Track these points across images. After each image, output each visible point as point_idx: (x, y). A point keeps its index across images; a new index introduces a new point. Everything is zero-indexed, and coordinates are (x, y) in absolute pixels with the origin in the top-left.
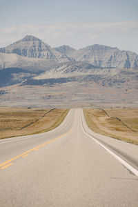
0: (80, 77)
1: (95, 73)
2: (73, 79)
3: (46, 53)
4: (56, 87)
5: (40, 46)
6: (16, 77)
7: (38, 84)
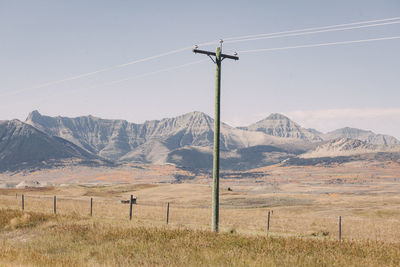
0: (367, 155)
1: (387, 150)
2: (358, 158)
3: (295, 133)
4: (337, 167)
5: (288, 125)
6: (269, 156)
7: (308, 165)
